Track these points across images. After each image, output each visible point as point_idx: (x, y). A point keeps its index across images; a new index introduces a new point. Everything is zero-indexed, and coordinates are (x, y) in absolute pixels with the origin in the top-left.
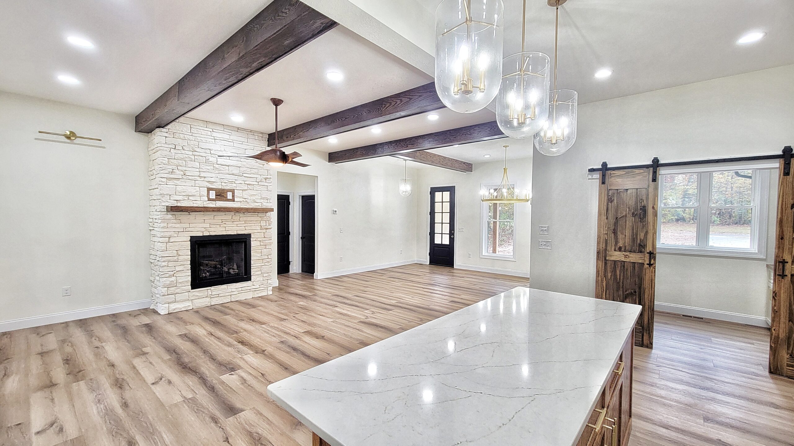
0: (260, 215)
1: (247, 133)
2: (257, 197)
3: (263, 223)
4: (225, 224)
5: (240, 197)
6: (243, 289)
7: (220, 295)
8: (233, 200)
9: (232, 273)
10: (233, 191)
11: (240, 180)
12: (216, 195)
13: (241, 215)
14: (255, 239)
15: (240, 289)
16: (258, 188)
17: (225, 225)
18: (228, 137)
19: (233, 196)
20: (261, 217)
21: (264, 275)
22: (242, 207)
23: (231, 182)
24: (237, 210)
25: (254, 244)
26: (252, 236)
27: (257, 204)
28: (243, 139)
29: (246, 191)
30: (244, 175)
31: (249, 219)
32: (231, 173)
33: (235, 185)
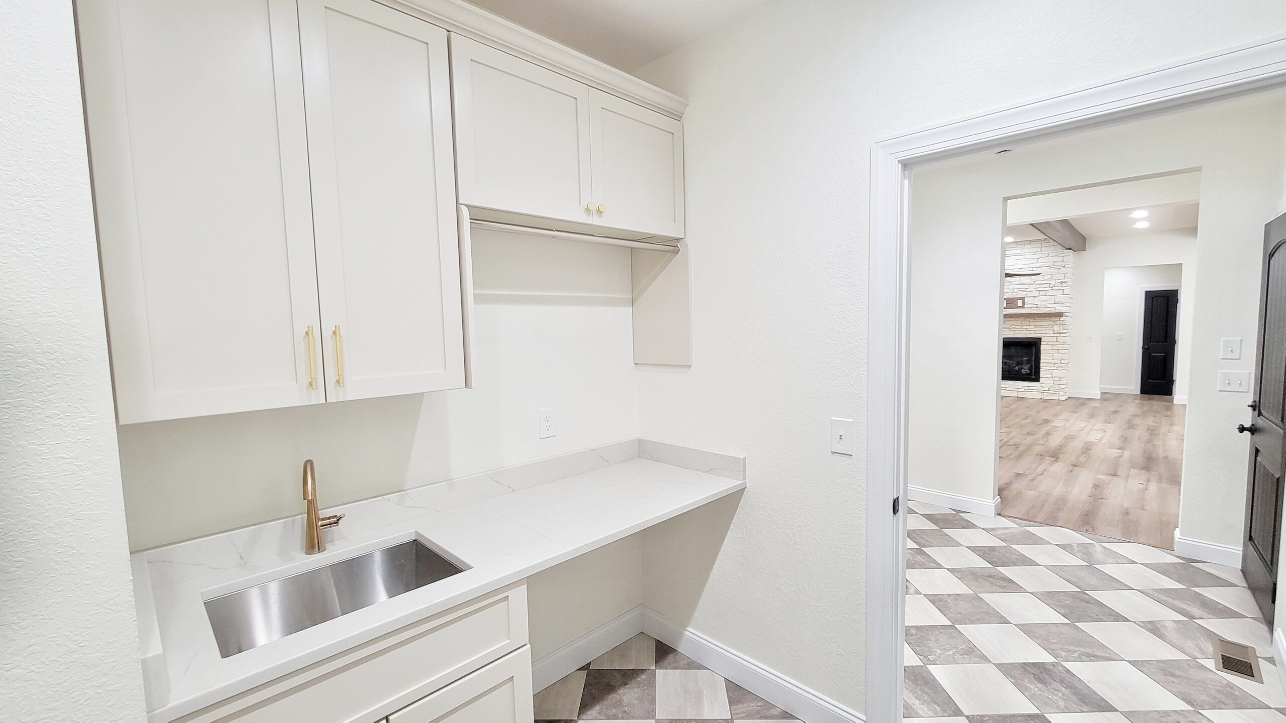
0: (1053, 319)
1: (1041, 242)
2: (1049, 302)
3: (1056, 328)
4: (1014, 328)
5: (1031, 304)
6: (1030, 388)
7: (1007, 389)
8: (1023, 307)
9: (1023, 372)
10: (1023, 299)
11: (1031, 288)
12: (1007, 304)
13: (1031, 320)
14: (1046, 343)
15: (1027, 388)
16: (1051, 293)
17: (1014, 330)
18: (1020, 251)
19: (1024, 303)
20: (1054, 321)
21: (1055, 379)
22: (1032, 312)
23: (1022, 291)
24: (1029, 316)
25: (1043, 347)
26: (1043, 340)
27: (1049, 309)
28: (1035, 250)
29: (1038, 298)
30: (1036, 283)
31: (1039, 323)
32: (1021, 283)
33: (1025, 293)
